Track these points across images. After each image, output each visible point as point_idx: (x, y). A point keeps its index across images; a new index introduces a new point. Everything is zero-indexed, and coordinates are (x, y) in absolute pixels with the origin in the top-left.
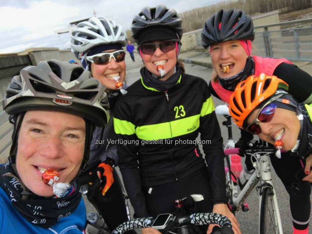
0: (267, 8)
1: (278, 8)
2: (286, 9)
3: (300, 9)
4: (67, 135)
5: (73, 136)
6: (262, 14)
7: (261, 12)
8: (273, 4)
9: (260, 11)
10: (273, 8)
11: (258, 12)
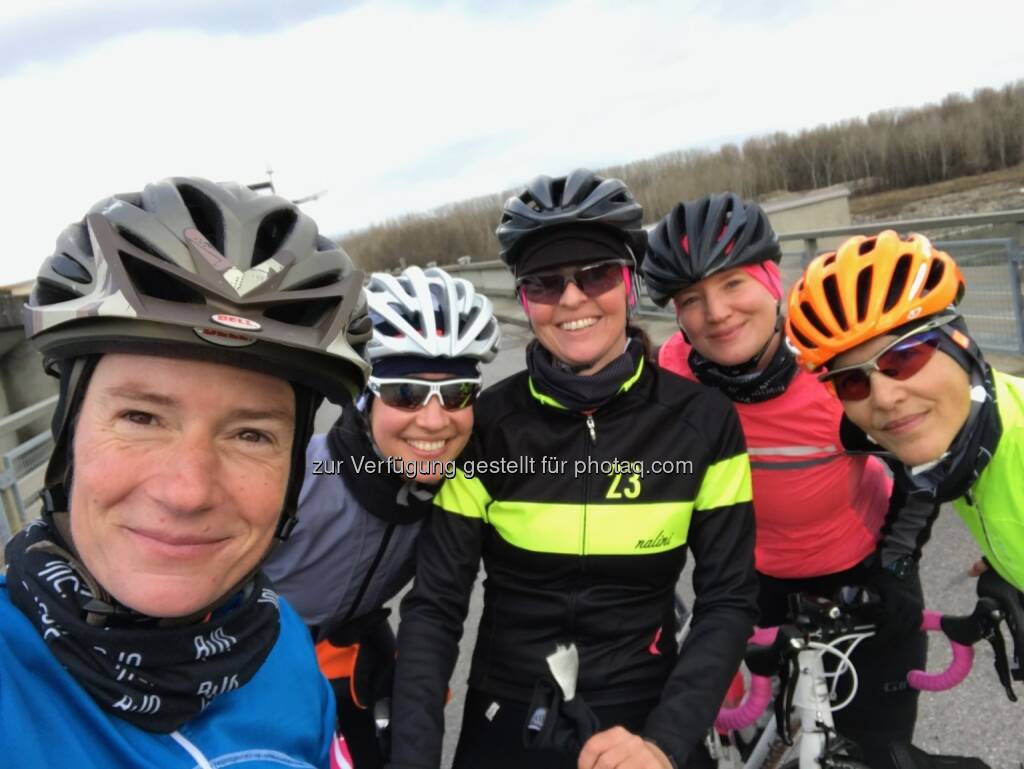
0: (809, 178)
1: (845, 176)
2: (869, 182)
3: (910, 182)
4: (237, 432)
5: (256, 436)
6: (795, 195)
7: (791, 189)
8: (828, 166)
9: (789, 184)
10: (829, 177)
11: (781, 187)
